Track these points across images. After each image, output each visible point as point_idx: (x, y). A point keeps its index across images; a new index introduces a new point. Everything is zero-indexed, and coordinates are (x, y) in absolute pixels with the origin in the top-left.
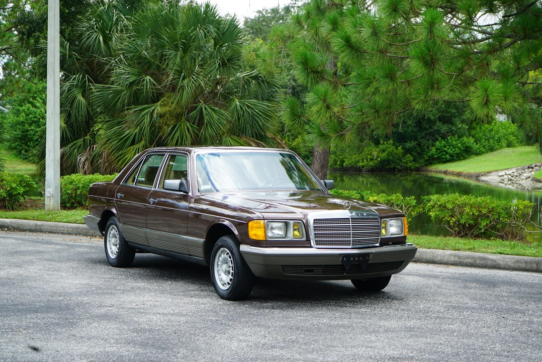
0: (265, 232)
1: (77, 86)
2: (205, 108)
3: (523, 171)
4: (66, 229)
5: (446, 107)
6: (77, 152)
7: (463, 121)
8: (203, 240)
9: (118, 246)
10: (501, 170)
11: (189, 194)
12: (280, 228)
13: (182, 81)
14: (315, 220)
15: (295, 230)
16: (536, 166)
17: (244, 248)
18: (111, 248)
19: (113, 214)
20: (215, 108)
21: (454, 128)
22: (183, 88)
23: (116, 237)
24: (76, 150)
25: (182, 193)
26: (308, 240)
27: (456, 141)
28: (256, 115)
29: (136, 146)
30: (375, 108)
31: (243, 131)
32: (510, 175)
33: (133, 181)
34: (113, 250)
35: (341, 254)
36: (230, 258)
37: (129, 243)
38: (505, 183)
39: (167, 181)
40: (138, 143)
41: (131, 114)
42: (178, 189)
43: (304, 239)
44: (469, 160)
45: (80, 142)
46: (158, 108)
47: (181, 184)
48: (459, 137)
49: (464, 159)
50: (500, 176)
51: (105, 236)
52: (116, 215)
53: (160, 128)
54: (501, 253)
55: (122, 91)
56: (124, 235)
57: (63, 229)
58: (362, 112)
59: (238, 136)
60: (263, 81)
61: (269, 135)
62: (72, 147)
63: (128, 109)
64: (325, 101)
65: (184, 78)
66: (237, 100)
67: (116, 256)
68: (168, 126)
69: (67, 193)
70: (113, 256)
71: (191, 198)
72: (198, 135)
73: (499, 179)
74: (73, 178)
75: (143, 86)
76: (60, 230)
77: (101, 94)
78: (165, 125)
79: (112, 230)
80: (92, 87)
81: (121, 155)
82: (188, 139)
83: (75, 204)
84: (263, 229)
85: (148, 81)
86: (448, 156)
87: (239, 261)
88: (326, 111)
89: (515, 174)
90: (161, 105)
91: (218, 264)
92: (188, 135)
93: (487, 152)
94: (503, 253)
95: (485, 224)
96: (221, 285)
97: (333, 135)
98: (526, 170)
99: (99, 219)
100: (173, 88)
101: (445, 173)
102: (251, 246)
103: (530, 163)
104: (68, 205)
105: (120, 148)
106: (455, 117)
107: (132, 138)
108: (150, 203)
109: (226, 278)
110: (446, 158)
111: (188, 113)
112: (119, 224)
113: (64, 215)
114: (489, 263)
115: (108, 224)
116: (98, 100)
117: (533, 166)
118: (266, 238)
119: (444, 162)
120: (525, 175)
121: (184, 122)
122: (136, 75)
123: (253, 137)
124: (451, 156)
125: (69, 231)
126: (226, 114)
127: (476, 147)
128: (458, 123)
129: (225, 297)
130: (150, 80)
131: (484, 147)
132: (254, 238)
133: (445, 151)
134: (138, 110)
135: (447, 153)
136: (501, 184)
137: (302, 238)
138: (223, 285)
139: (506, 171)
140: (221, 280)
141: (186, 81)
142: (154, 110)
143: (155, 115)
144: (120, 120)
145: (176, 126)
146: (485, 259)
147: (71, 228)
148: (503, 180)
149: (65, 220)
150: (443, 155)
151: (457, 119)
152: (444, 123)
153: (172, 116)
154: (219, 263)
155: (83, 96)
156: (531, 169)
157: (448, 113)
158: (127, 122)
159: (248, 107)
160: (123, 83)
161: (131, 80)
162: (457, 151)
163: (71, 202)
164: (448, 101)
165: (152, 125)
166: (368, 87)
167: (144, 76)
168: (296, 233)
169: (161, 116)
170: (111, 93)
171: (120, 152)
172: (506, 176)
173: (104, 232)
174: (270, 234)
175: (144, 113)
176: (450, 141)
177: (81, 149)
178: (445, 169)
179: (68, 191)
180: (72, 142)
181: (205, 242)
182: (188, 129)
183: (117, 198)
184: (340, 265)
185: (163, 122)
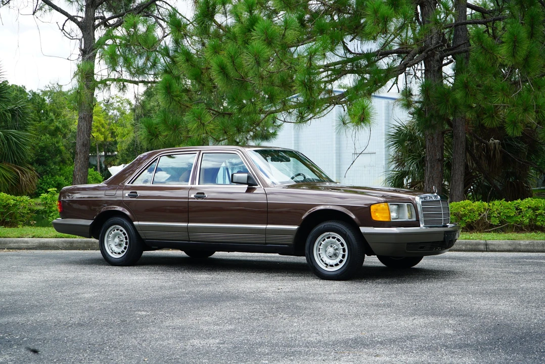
0: (389, 215)
5: (41, 152)
7: (55, 163)
8: (296, 227)
9: (124, 246)
12: (395, 210)
14: (422, 202)
15: (408, 211)
17: (363, 230)
18: (112, 249)
19: (119, 213)
21: (48, 169)
23: (121, 237)
25: (246, 186)
26: (418, 220)
34: (116, 250)
35: (445, 232)
36: (340, 241)
42: (246, 182)
43: (414, 219)
48: (52, 176)
51: (102, 236)
52: (128, 214)
56: (143, 233)
59: (1, 162)
67: (122, 255)
70: (115, 256)
79: (113, 230)
84: (388, 211)
91: (318, 248)
96: (326, 267)
102: (374, 227)
106: (49, 160)
108: (194, 199)
115: (106, 225)
118: (390, 220)
123: (15, 163)
128: (51, 164)
129: (335, 278)
132: (380, 219)
133: (41, 188)
137: (412, 219)
138: (329, 267)
140: (325, 263)
151: (50, 161)
152: (39, 165)
154: (320, 247)
157: (42, 156)
164: (42, 147)
168: (408, 214)
176: (45, 179)
184: (441, 241)
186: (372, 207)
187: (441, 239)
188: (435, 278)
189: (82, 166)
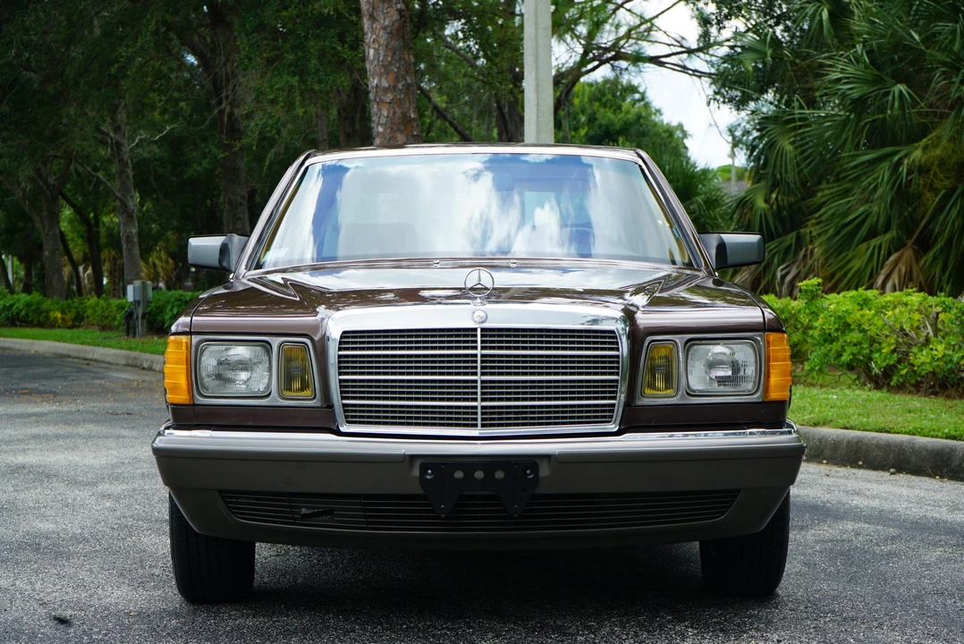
0: (189, 377)
6: (781, 260)
14: (344, 335)
24: (777, 258)
26: (327, 404)
35: (413, 457)
39: (194, 241)
40: (880, 234)
46: (916, 153)
47: (223, 250)
55: (848, 122)
78: (929, 190)
84: (184, 367)
85: (897, 94)
90: (925, 147)
107: (871, 221)
118: (193, 397)
122: (869, 83)
132: (168, 396)
137: (311, 399)
142: (902, 159)
153: (946, 170)
161: (856, 94)
167: (889, 83)
171: (842, 256)
175: (881, 166)
180: (775, 240)
185: (925, 185)
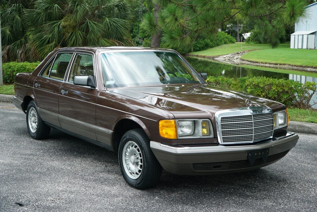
0: (176, 131)
1: (16, 10)
2: (90, 22)
3: (235, 55)
4: (5, 99)
6: (17, 48)
8: (111, 131)
9: (37, 124)
10: (225, 55)
11: (96, 88)
12: (188, 126)
13: (76, 8)
14: (222, 118)
15: (203, 127)
16: (240, 53)
17: (154, 145)
18: (31, 125)
19: (32, 99)
20: (95, 23)
22: (77, 11)
23: (35, 116)
24: (16, 47)
25: (89, 87)
26: (216, 137)
27: (202, 41)
28: (118, 27)
29: (50, 45)
30: (206, 20)
31: (111, 36)
32: (228, 57)
33: (48, 74)
34: (33, 126)
35: (247, 151)
36: (139, 151)
37: (45, 123)
38: (227, 61)
39: (77, 77)
40: (51, 43)
41: (46, 26)
42: (86, 84)
43: (212, 136)
44: (207, 50)
45: (18, 42)
46: (62, 23)
47: (89, 80)
48: (203, 39)
49: (206, 49)
50: (224, 58)
51: (27, 114)
52: (34, 99)
53: (64, 34)
54: (312, 122)
55: (41, 13)
56: (42, 116)
57: (3, 99)
58: (197, 23)
59: (108, 39)
60: (121, 8)
61: (125, 38)
62: (14, 45)
63: (45, 23)
64: (174, 15)
65: (77, 6)
66: (107, 18)
67: (35, 131)
68: (69, 33)
69: (7, 74)
70: (33, 131)
71: (98, 92)
72: (86, 39)
73: (224, 59)
74: (11, 65)
75: (53, 10)
76: (1, 99)
77: (29, 15)
78: (67, 32)
79: (32, 111)
80: (24, 11)
81: (41, 50)
82: (80, 40)
83: (12, 80)
84: (174, 129)
85: (56, 7)
86: (198, 48)
87: (148, 156)
88: (175, 22)
89: (231, 57)
90: (64, 21)
91: (125, 154)
92: (80, 38)
93: (216, 46)
94: (315, 122)
95: (285, 97)
96: (130, 174)
97: (179, 38)
98: (236, 55)
99: (22, 101)
100: (71, 12)
101: (197, 56)
102: (162, 144)
103: (238, 51)
104: (8, 81)
105: (41, 45)
107: (48, 40)
108: (61, 94)
109: (135, 169)
110: (197, 49)
111: (79, 26)
112: (37, 107)
113: (5, 89)
114: (306, 129)
115: (29, 106)
116: (27, 18)
117: (239, 53)
118: (177, 137)
119: (196, 51)
120: (236, 57)
121: (77, 30)
122: (49, 3)
123: (116, 39)
124: (200, 48)
125: (7, 100)
126: (101, 26)
127: (211, 44)
129: (134, 185)
130: (57, 6)
131: (214, 44)
132: (166, 136)
133: (197, 46)
134: (51, 24)
135: (198, 47)
136: (224, 61)
137: (209, 136)
138: (131, 174)
139: (227, 55)
140: (129, 169)
141: (79, 7)
142: (60, 24)
143: (61, 27)
144: (40, 29)
145: (73, 33)
146: (303, 126)
147: (8, 98)
148: (226, 59)
149: (5, 92)
150: (196, 47)
153: (71, 27)
154: (127, 154)
155: (19, 16)
156: (238, 55)
158: (44, 31)
159: (114, 22)
160: (42, 8)
161: (46, 6)
162: (202, 46)
163: (10, 79)
165: (59, 32)
166: (204, 6)
167: (54, 4)
168: (205, 131)
169: (64, 27)
170: (35, 14)
171: (42, 48)
172: (227, 58)
173: (26, 111)
174: (180, 133)
175: (54, 26)
176: (199, 41)
177: (19, 46)
178: (197, 54)
179: (8, 73)
180: (14, 42)
181: (113, 134)
182: (80, 34)
183: (35, 87)
184: (245, 160)
185: (66, 31)
186: (161, 123)
187: (245, 158)
188: (241, 195)
189: (155, 42)
